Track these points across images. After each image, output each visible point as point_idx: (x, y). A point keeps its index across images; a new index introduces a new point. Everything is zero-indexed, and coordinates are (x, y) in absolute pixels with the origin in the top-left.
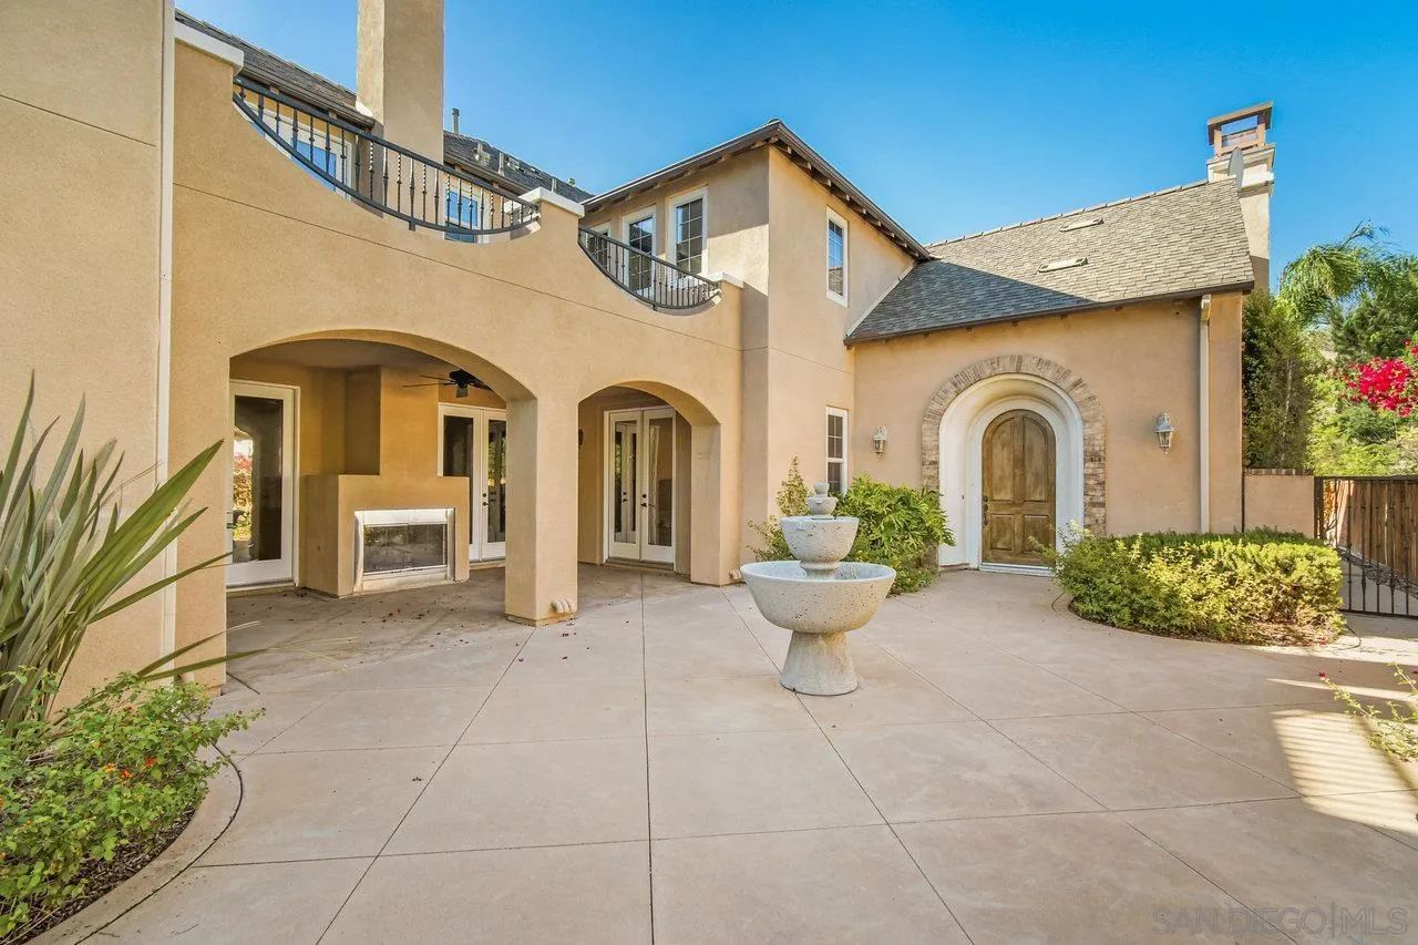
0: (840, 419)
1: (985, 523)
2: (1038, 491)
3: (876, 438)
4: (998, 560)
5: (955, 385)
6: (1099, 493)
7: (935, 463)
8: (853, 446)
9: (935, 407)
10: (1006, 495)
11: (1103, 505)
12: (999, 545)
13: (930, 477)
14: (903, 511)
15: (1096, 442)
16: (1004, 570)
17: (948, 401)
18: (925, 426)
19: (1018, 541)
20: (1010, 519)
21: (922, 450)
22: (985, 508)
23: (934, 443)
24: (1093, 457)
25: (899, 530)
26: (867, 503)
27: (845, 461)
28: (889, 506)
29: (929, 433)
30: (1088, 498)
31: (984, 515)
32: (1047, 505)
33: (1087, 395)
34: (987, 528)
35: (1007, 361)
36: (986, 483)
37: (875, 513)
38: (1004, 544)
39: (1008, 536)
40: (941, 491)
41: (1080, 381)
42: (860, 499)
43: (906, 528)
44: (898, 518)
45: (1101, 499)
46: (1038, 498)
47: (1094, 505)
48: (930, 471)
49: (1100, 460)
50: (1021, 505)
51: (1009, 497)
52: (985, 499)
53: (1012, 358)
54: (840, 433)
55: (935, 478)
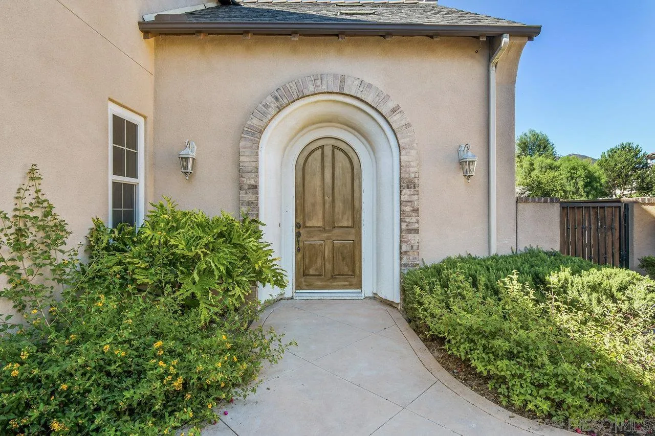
0: (133, 127)
1: (298, 250)
2: (346, 217)
3: (184, 153)
4: (310, 286)
5: (277, 99)
6: (414, 220)
7: (255, 187)
8: (153, 164)
9: (255, 122)
10: (316, 221)
11: (416, 231)
12: (312, 272)
13: (249, 204)
14: (226, 251)
15: (412, 170)
16: (316, 296)
17: (269, 117)
18: (242, 144)
19: (329, 266)
20: (321, 245)
21: (240, 171)
22: (298, 235)
23: (254, 164)
24: (408, 184)
25: (221, 277)
26: (173, 242)
27: (141, 182)
28: (206, 246)
29: (248, 152)
30: (404, 226)
31: (298, 242)
32: (353, 231)
33: (403, 122)
34: (300, 256)
35: (331, 79)
36: (299, 212)
37: (184, 257)
38: (316, 270)
39: (319, 261)
40: (262, 219)
41: (398, 107)
42: (160, 236)
43: (229, 274)
44: (217, 263)
45: (416, 226)
46: (345, 224)
47: (410, 231)
48: (248, 198)
49: (415, 188)
50: (330, 231)
51: (320, 224)
52: (298, 226)
53: (335, 76)
54: (133, 143)
55: (254, 205)
